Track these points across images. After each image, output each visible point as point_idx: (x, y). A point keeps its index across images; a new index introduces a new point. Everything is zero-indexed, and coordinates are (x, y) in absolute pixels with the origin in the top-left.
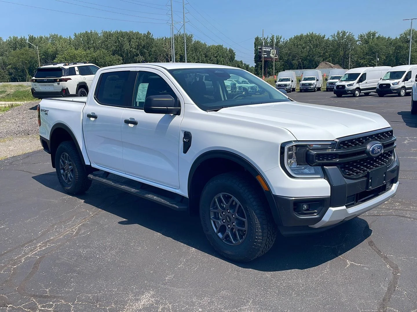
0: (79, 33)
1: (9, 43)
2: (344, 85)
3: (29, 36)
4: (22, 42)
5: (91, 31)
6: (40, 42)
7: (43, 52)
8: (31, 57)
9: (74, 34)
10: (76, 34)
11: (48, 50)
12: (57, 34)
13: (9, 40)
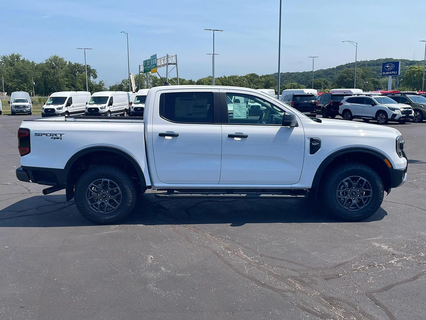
2: (53, 108)
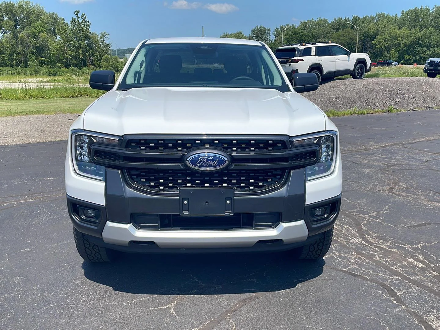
0: (407, 11)
1: (333, 24)
3: (353, 16)
4: (345, 22)
5: (422, 7)
6: (363, 22)
7: (363, 33)
8: (351, 38)
9: (401, 11)
10: (403, 11)
11: (369, 31)
12: (384, 13)
13: (333, 21)
